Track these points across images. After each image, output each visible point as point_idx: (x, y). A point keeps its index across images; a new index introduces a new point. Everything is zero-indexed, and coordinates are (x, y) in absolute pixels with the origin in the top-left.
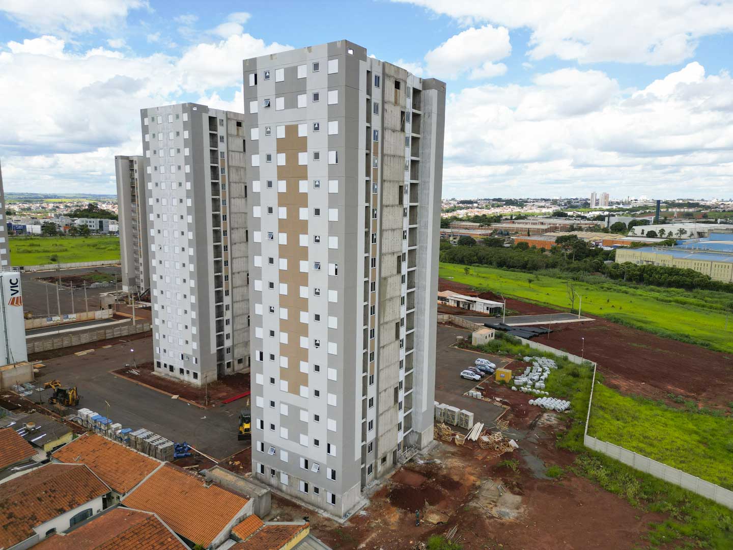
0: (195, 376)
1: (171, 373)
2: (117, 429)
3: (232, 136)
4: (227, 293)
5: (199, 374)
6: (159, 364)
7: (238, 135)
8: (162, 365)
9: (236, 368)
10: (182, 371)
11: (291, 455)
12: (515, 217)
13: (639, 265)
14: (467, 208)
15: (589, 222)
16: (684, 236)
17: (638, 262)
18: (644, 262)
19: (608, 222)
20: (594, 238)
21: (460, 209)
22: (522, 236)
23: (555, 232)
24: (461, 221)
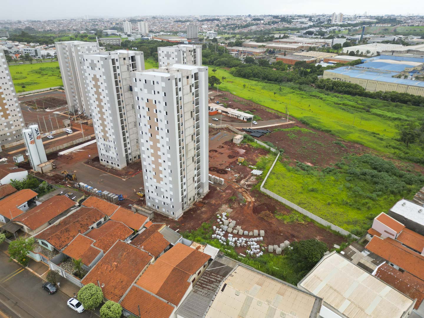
0: (118, 165)
1: (107, 164)
2: (96, 191)
3: (122, 65)
4: (127, 132)
5: (120, 165)
6: (102, 160)
7: (124, 64)
9: (134, 161)
10: (112, 163)
11: (159, 200)
12: (282, 36)
13: (334, 80)
14: (257, 24)
15: (323, 40)
16: (369, 55)
17: (333, 79)
18: (336, 79)
19: (332, 42)
20: (320, 57)
21: (253, 25)
22: (282, 54)
23: (301, 50)
24: (250, 40)
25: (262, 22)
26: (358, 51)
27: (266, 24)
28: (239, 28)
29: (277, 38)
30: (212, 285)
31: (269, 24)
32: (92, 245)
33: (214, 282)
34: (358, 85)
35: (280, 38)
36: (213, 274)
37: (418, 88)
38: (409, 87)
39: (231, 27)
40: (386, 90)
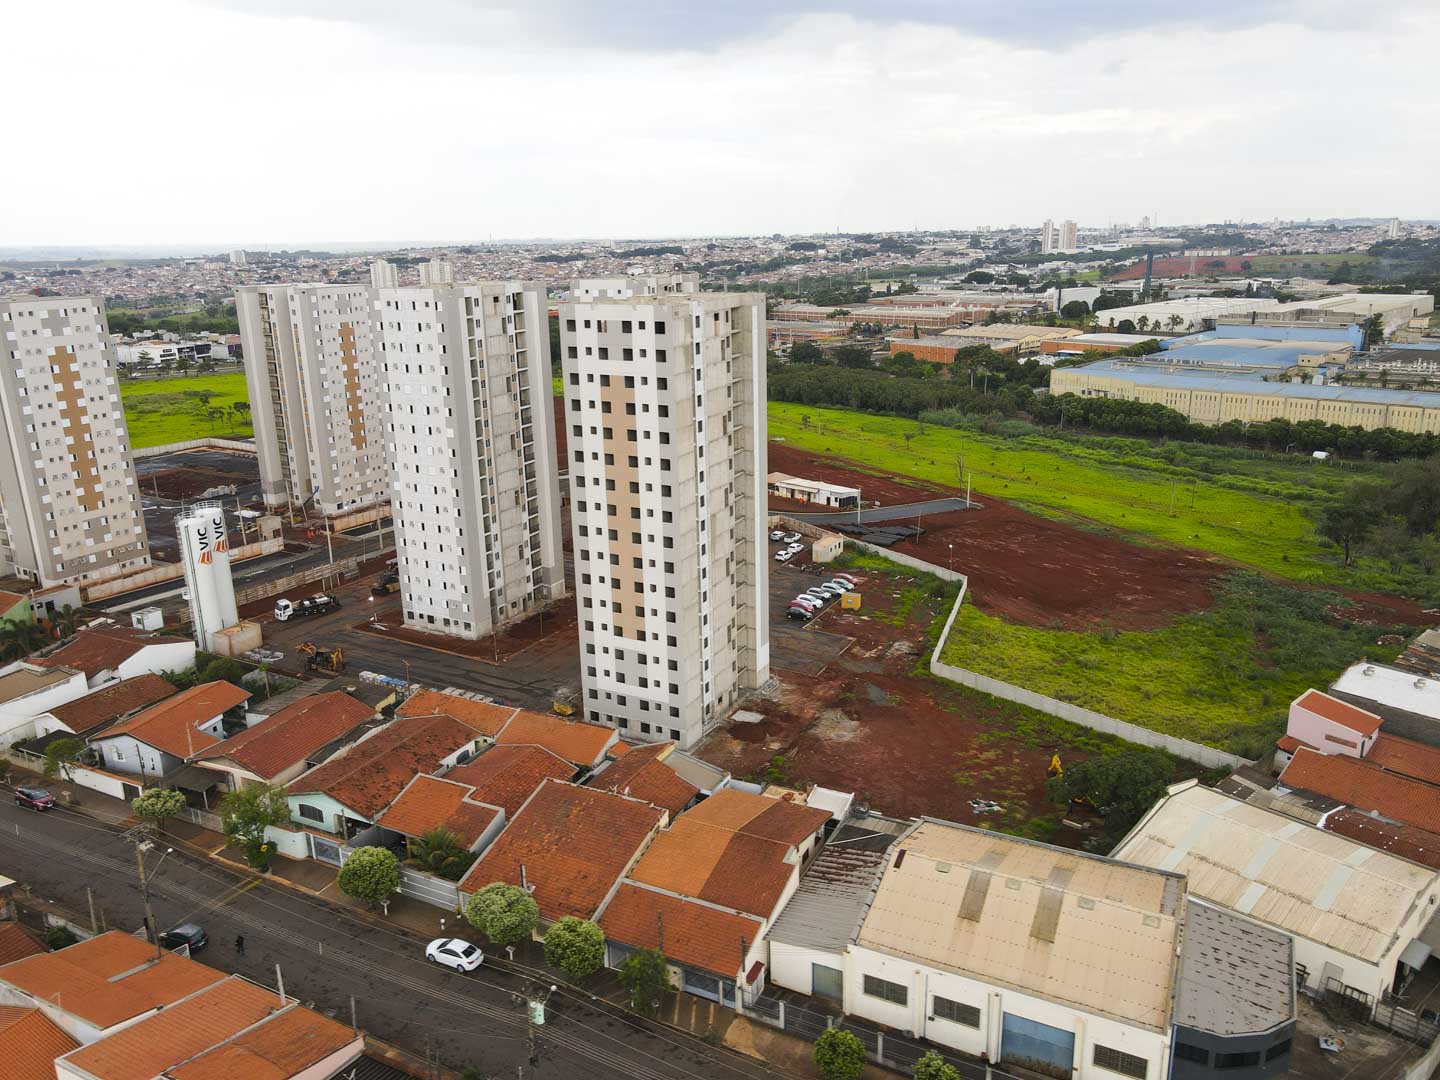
1: (430, 626)
3: (489, 317)
4: (494, 520)
5: (473, 624)
6: (411, 615)
7: (495, 314)
8: (417, 616)
9: (510, 614)
10: (447, 622)
12: (895, 287)
13: (1085, 397)
14: (806, 260)
15: (1028, 296)
16: (1179, 329)
17: (1083, 392)
18: (1093, 393)
19: (1059, 299)
20: (1027, 339)
21: (792, 261)
22: (905, 335)
23: (964, 323)
24: (795, 301)
25: (822, 252)
26: (1144, 320)
27: (836, 259)
28: (748, 274)
29: (879, 294)
30: (854, 873)
31: (845, 257)
32: (466, 799)
33: (860, 866)
34: (1164, 407)
35: (889, 293)
36: (849, 850)
37: (1349, 405)
38: (1322, 403)
39: (724, 270)
40: (1253, 417)
